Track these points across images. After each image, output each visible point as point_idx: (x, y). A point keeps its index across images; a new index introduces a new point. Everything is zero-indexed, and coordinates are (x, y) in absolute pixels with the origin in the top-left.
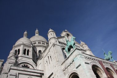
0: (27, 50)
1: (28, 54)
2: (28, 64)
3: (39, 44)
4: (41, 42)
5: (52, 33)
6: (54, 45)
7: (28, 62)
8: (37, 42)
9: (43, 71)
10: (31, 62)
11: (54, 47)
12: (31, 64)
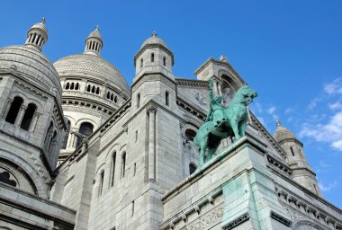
0: (26, 103)
1: (25, 125)
2: (12, 169)
3: (91, 96)
4: (102, 89)
5: (157, 51)
6: (150, 106)
7: (16, 161)
8: (83, 85)
9: (74, 213)
10: (30, 160)
11: (151, 115)
12: (29, 171)
